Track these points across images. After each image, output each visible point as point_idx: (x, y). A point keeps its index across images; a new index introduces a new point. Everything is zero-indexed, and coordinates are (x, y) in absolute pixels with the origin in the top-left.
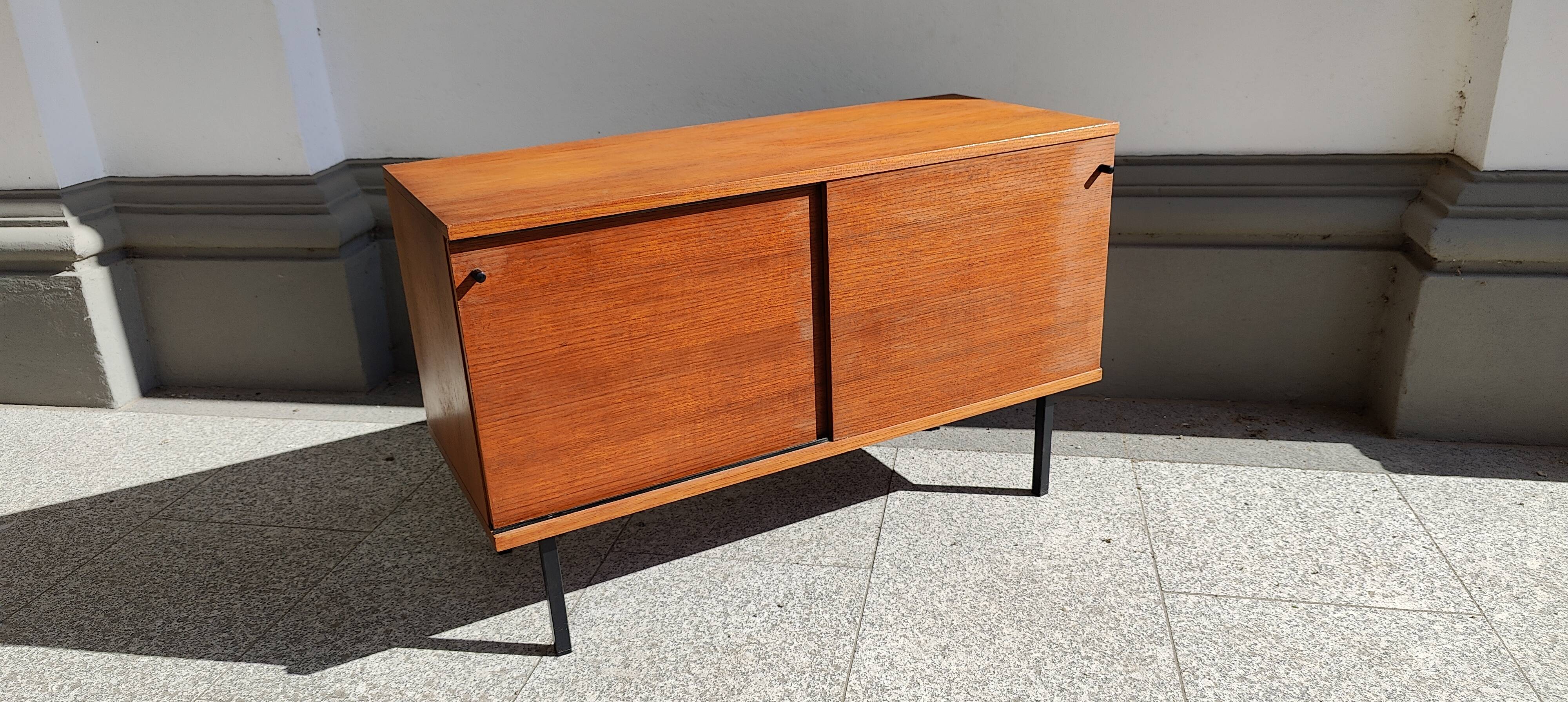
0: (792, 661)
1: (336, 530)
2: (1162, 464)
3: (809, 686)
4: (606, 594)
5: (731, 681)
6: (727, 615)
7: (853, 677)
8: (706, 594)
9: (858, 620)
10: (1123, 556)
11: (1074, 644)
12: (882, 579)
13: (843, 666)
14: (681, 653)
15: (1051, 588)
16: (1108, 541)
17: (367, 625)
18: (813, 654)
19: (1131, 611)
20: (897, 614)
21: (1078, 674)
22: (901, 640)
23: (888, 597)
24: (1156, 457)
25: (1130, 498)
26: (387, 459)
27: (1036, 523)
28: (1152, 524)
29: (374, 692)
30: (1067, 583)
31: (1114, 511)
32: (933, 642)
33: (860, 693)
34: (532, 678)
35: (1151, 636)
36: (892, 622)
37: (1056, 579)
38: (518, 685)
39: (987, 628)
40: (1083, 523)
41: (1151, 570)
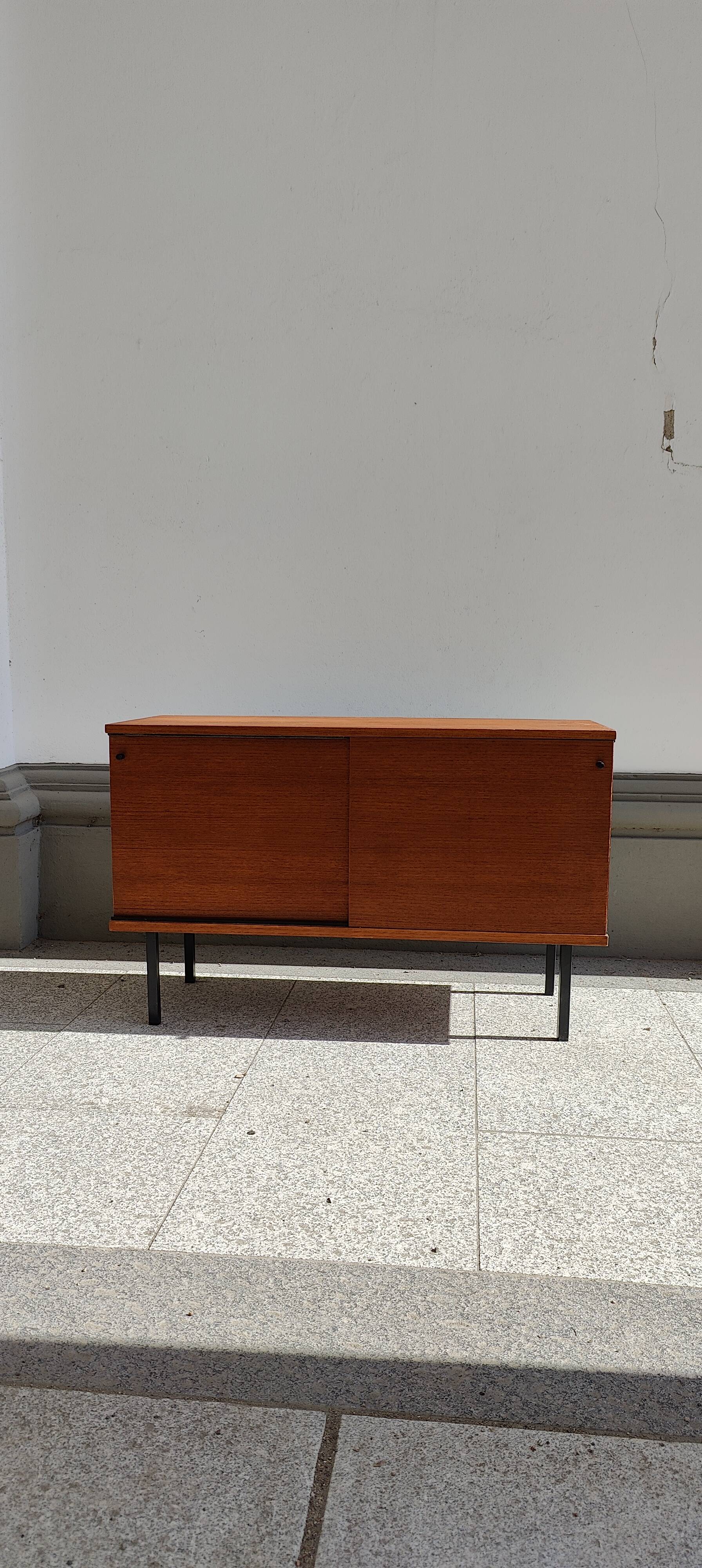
0: (431, 1086)
1: (39, 1024)
2: (679, 993)
3: (448, 1097)
4: (274, 1055)
5: (389, 1095)
6: (372, 1064)
7: (480, 1093)
8: (353, 1055)
9: (474, 1067)
10: (660, 1037)
11: (636, 1078)
12: (485, 1047)
13: (470, 1088)
14: (346, 1082)
15: (612, 1052)
16: (648, 1029)
17: (92, 1071)
18: (446, 1083)
19: (673, 1062)
20: (501, 1063)
21: (642, 1090)
22: (509, 1076)
23: (494, 1056)
24: (672, 989)
25: (658, 1010)
26: (59, 987)
27: (592, 1021)
28: (678, 1022)
29: (117, 1102)
30: (623, 1049)
31: (648, 1015)
32: (533, 1077)
33: (488, 1100)
34: (236, 1094)
35: (690, 1074)
36: (499, 1067)
37: (614, 1048)
38: (226, 1098)
39: (570, 1070)
40: (627, 1021)
41: (682, 1043)
